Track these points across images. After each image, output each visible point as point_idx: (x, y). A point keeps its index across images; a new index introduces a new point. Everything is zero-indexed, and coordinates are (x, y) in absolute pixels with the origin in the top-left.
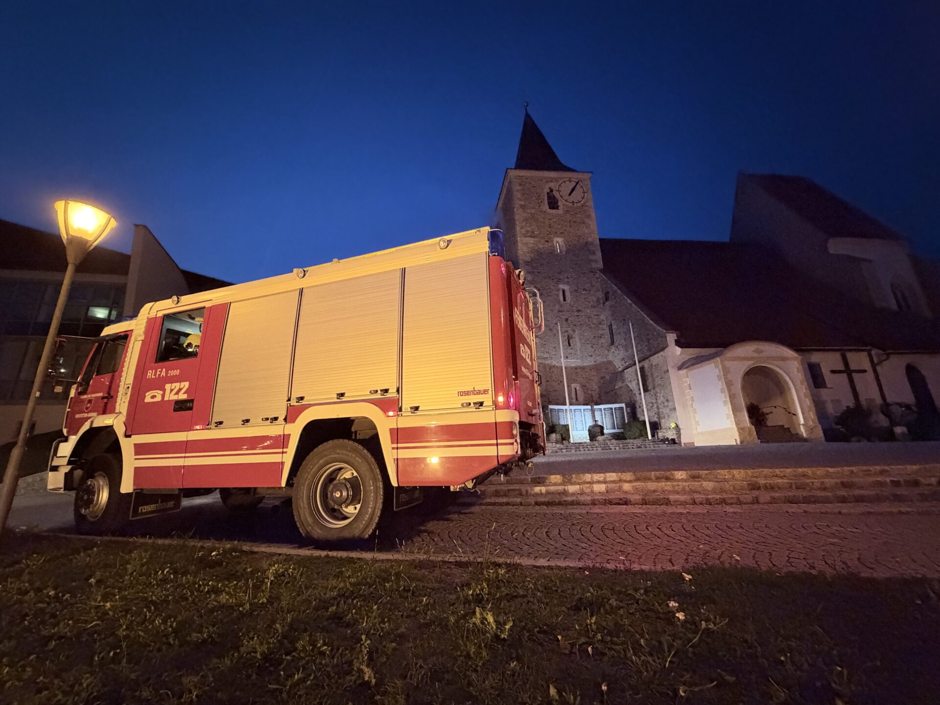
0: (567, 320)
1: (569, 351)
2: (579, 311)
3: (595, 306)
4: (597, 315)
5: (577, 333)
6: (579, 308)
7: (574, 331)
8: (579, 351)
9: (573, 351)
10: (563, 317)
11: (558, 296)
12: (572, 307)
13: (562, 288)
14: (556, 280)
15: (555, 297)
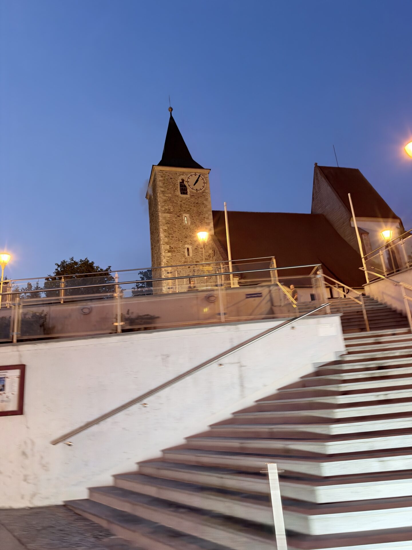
3: (207, 259)
11: (184, 252)
12: (193, 259)
13: (187, 247)
14: (183, 242)
15: (182, 253)
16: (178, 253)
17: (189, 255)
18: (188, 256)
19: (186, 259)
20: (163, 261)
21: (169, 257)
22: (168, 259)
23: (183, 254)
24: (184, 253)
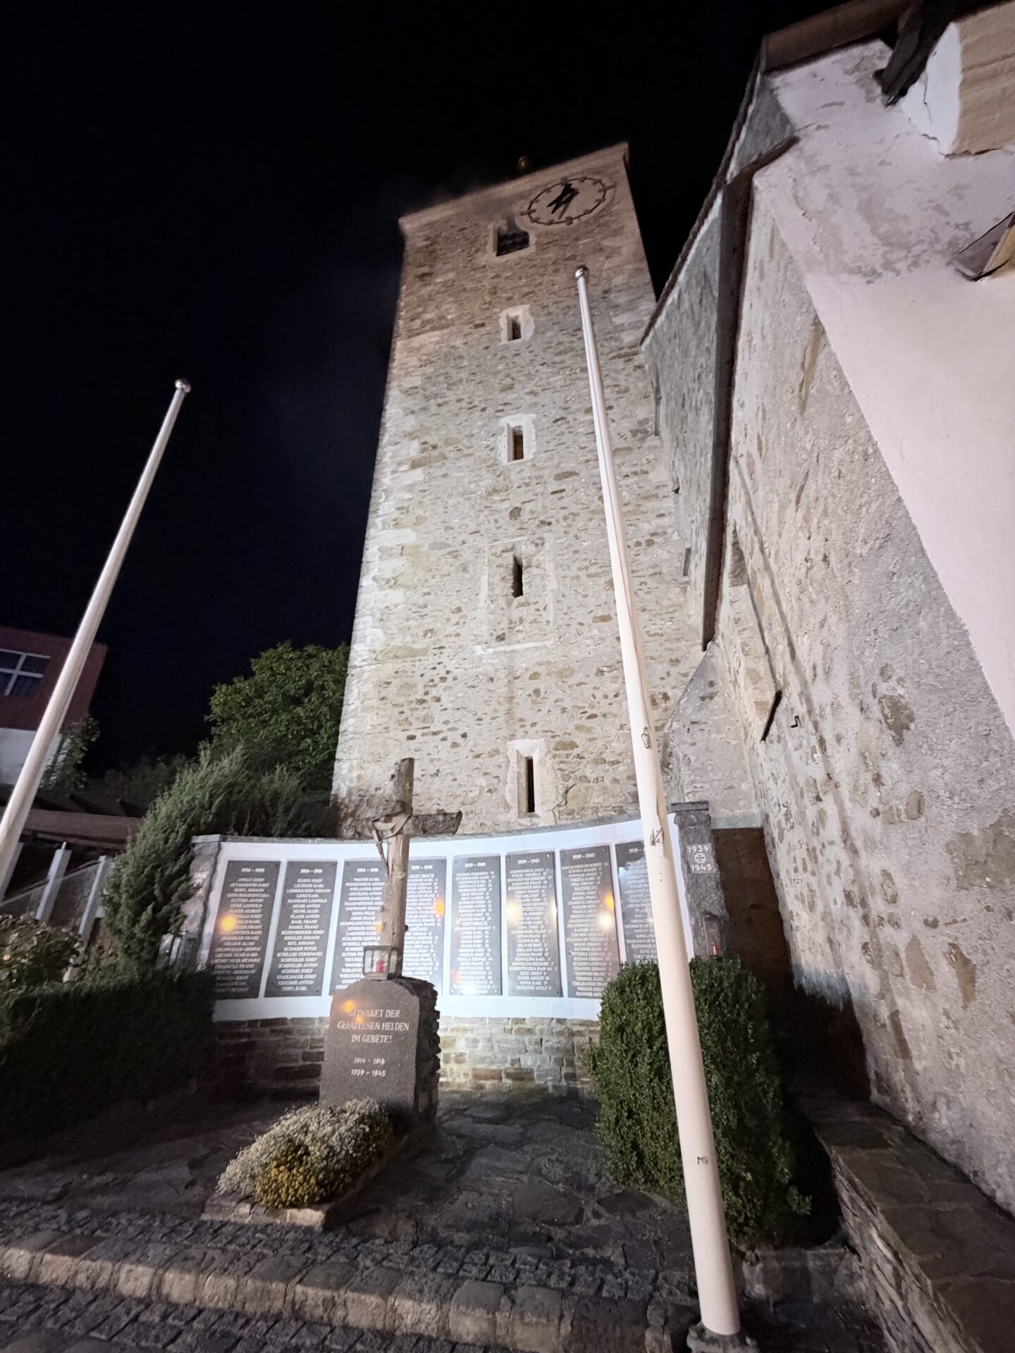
0: (515, 513)
1: (514, 612)
2: (565, 475)
3: (629, 449)
4: (635, 473)
5: (548, 546)
6: (569, 466)
7: (540, 543)
8: (551, 607)
9: (528, 614)
10: (505, 505)
11: (492, 449)
12: (541, 469)
13: (513, 425)
14: (490, 410)
15: (484, 454)
16: (463, 462)
17: (518, 454)
18: (517, 462)
19: (499, 476)
20: (380, 512)
21: (407, 486)
23: (485, 461)
24: (493, 454)
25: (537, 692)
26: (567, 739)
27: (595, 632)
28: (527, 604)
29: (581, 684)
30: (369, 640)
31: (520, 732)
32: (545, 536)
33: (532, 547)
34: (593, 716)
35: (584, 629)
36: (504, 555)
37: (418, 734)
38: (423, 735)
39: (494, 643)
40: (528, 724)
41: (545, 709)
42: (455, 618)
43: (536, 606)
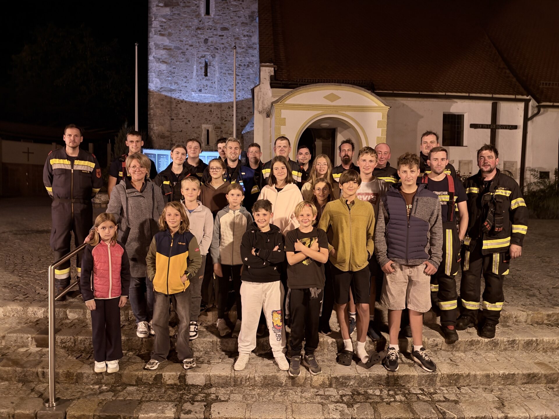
0: (206, 41)
1: (204, 82)
2: (224, 29)
3: (247, 24)
4: (247, 36)
5: (216, 59)
6: (226, 25)
7: (214, 57)
8: (216, 83)
9: (209, 83)
10: (202, 36)
11: (198, 7)
12: (216, 23)
15: (195, 8)
17: (208, 13)
18: (207, 17)
19: (200, 22)
20: (153, 25)
21: (164, 16)
22: (164, 20)
23: (195, 12)
24: (198, 9)
25: (211, 111)
26: (219, 126)
27: (229, 94)
28: (208, 80)
29: (223, 110)
30: (154, 82)
31: (206, 122)
32: (216, 54)
33: (211, 58)
34: (226, 121)
35: (226, 93)
36: (202, 58)
37: (175, 118)
38: (176, 119)
39: (198, 92)
40: (208, 120)
41: (213, 117)
42: (185, 80)
43: (211, 81)
